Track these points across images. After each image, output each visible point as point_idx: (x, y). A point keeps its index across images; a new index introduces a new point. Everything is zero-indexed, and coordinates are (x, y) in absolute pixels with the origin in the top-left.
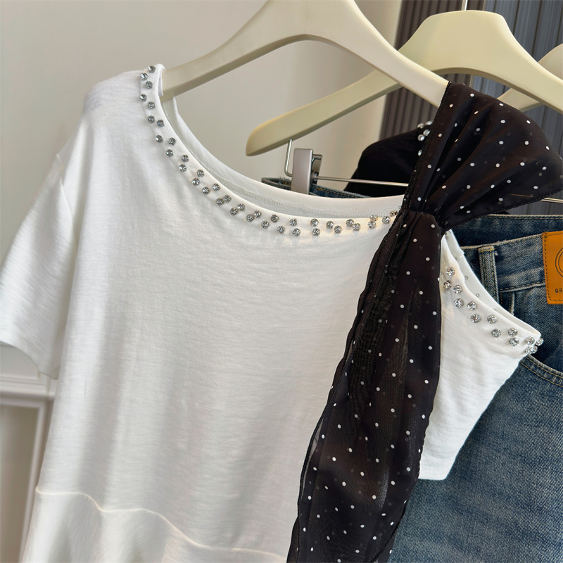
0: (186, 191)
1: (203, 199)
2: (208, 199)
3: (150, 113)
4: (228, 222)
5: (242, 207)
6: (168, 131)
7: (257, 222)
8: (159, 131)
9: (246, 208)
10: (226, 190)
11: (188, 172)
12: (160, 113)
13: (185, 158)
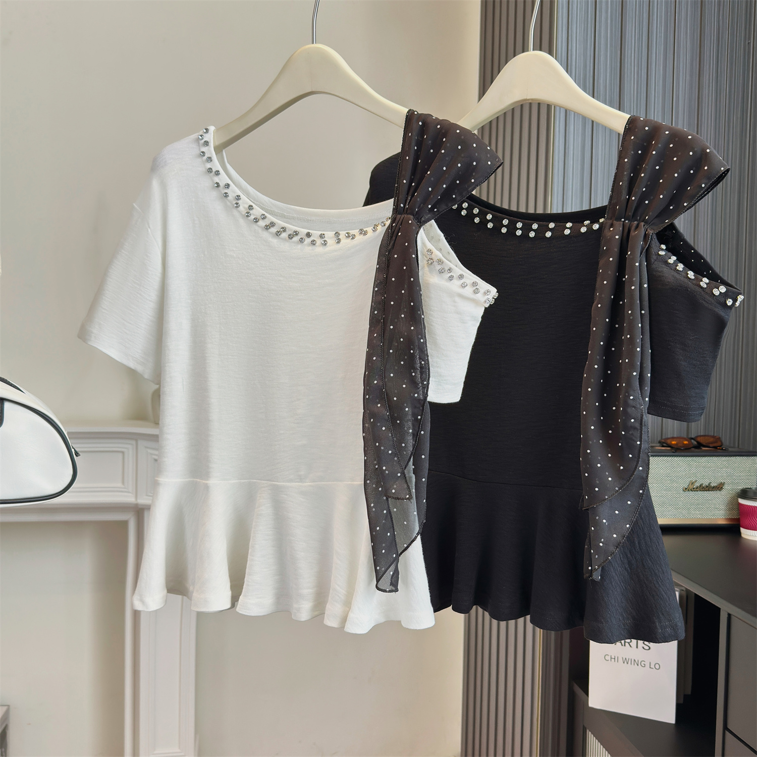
0: (242, 221)
1: (255, 226)
2: (258, 226)
3: (208, 165)
4: (274, 241)
5: (284, 229)
6: (223, 179)
7: (296, 239)
8: (216, 179)
9: (287, 230)
10: (271, 218)
11: (241, 208)
12: (216, 165)
13: (238, 197)
